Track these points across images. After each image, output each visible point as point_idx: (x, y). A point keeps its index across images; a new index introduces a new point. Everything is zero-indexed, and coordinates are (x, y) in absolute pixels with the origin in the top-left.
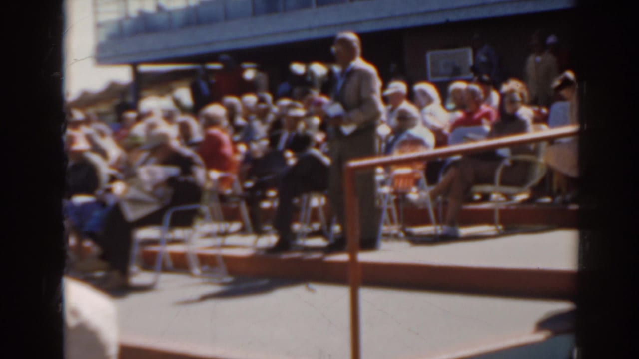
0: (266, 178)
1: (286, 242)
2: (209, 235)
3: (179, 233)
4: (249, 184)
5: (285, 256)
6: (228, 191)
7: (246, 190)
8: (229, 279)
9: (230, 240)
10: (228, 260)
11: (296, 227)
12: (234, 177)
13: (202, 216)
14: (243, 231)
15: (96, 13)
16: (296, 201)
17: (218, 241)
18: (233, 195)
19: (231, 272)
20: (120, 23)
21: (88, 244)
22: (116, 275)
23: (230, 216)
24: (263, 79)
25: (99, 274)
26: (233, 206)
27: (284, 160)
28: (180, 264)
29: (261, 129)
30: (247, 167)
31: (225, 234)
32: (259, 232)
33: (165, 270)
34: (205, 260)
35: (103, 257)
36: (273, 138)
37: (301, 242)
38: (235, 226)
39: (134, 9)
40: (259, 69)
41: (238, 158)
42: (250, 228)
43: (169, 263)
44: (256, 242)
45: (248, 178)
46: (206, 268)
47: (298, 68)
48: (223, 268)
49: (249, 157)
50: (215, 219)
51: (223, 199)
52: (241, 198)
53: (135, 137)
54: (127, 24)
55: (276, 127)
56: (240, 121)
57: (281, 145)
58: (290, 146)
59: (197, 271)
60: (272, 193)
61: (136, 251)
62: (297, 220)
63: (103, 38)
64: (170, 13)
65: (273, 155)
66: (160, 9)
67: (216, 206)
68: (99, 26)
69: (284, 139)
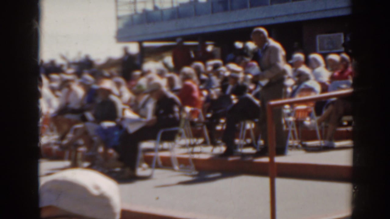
0: (220, 111)
1: (231, 150)
2: (184, 146)
3: (166, 145)
4: (209, 115)
5: (231, 159)
6: (196, 119)
7: (206, 118)
8: (196, 173)
9: (197, 149)
10: (195, 161)
11: (237, 141)
12: (200, 111)
13: (180, 135)
14: (205, 143)
15: (117, 10)
16: (237, 125)
17: (190, 149)
18: (199, 122)
19: (197, 168)
20: (131, 17)
21: (111, 151)
22: (128, 170)
23: (197, 134)
24: (218, 51)
25: (118, 169)
26: (199, 128)
27: (230, 100)
28: (167, 164)
29: (216, 81)
30: (207, 105)
31: (194, 145)
32: (214, 144)
33: (157, 167)
34: (181, 161)
35: (120, 159)
36: (224, 87)
37: (239, 150)
38: (201, 141)
39: (140, 7)
40: (215, 45)
41: (202, 99)
42: (209, 142)
43: (160, 163)
44: (212, 150)
45: (208, 112)
46: (182, 166)
47: (239, 45)
48: (193, 166)
49: (209, 99)
50: (188, 136)
51: (192, 124)
52: (204, 123)
53: (140, 86)
54: (136, 17)
55: (225, 82)
56: (204, 77)
58: (234, 92)
59: (177, 167)
60: (223, 121)
61: (140, 156)
62: (238, 137)
63: (121, 26)
64: (162, 11)
65: (224, 98)
66: (156, 8)
67: (189, 128)
68: (119, 18)
69: (230, 88)
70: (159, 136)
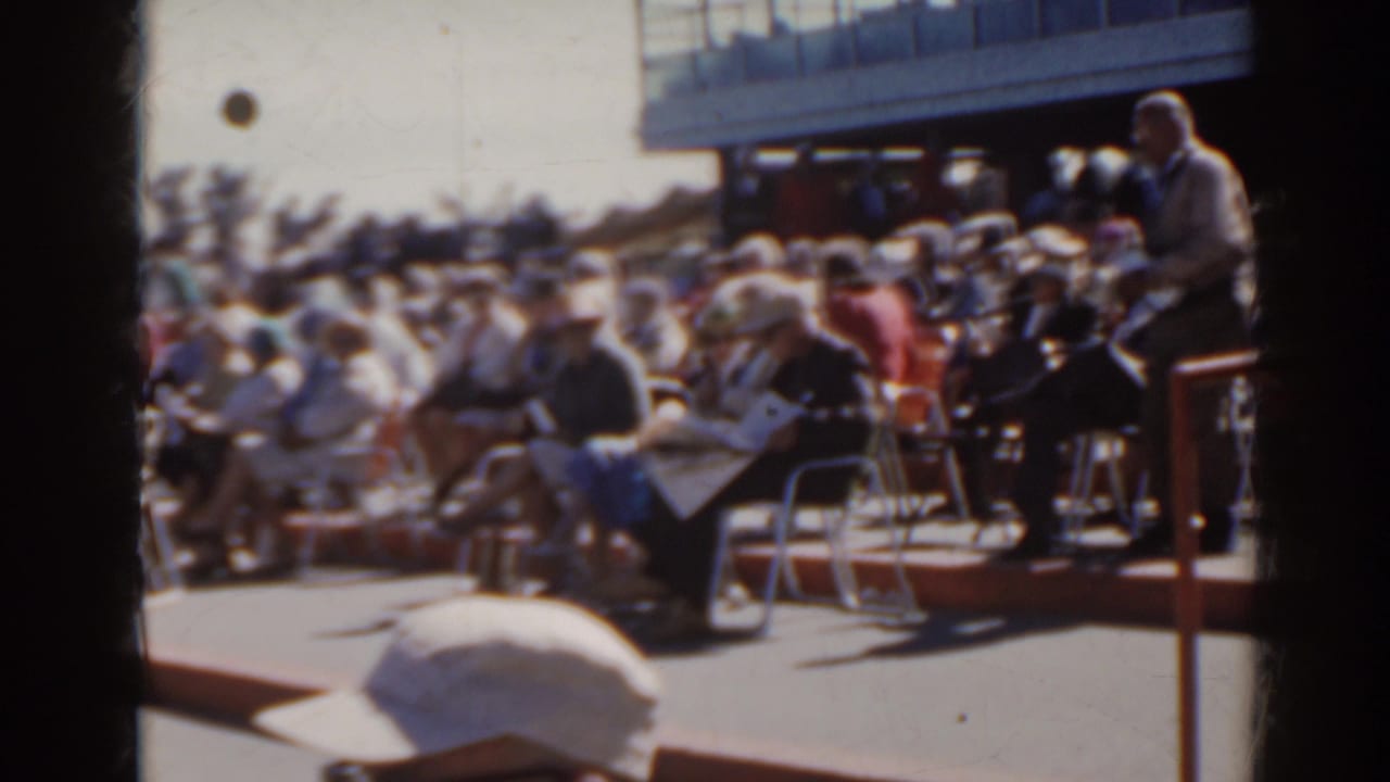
2: (877, 523)
3: (809, 518)
4: (964, 411)
5: (1040, 567)
6: (920, 428)
7: (956, 423)
8: (919, 617)
9: (922, 533)
10: (918, 574)
11: (1063, 504)
12: (933, 396)
13: (866, 482)
14: (947, 513)
15: (641, 36)
16: (1063, 447)
17: (900, 534)
18: (928, 437)
19: (924, 602)
20: (693, 58)
21: (620, 540)
22: (678, 608)
23: (923, 479)
25: (645, 606)
26: (931, 459)
28: (816, 585)
29: (991, 290)
30: (956, 377)
31: (913, 519)
32: (983, 515)
33: (784, 596)
34: (874, 578)
35: (652, 569)
37: (1071, 536)
38: (937, 500)
39: (723, 26)
40: (988, 161)
41: (940, 354)
42: (964, 509)
43: (793, 581)
44: (976, 537)
45: (963, 399)
46: (870, 592)
48: (908, 589)
49: (963, 354)
50: (894, 489)
51: (907, 443)
52: (949, 441)
54: (707, 61)
55: (1022, 291)
56: (946, 275)
57: (1031, 328)
58: (1051, 330)
59: (851, 600)
60: (1012, 432)
61: (724, 555)
62: (1064, 490)
63: (656, 91)
64: (800, 38)
65: (1017, 350)
66: (778, 29)
67: (895, 458)
68: (647, 65)
69: (1038, 314)
70: (791, 489)
